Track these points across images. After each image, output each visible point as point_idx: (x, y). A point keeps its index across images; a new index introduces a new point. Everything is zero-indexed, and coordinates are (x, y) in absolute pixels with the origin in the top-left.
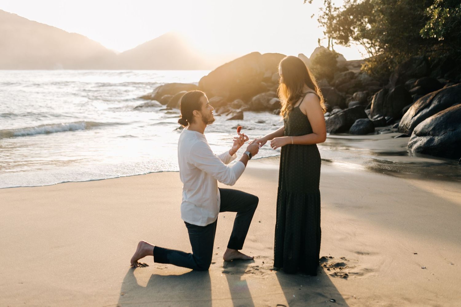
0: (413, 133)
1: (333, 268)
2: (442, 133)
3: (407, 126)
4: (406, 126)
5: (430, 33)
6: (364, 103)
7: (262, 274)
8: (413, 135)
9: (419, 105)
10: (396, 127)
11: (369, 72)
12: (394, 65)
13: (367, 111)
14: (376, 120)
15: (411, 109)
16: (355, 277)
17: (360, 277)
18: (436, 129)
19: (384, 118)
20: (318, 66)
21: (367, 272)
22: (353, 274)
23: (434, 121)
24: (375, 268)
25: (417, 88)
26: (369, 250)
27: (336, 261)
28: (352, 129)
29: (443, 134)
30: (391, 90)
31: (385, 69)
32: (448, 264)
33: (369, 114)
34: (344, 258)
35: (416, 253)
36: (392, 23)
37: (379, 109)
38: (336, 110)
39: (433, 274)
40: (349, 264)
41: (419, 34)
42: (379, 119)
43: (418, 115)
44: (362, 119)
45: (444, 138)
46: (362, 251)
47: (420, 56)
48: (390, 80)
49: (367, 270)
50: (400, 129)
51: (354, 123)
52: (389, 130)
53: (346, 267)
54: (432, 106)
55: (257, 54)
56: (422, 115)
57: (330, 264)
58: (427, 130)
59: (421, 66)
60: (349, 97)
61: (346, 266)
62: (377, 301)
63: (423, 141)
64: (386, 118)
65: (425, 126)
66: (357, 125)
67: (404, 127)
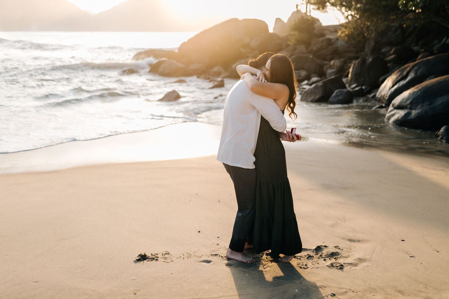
0: (391, 105)
1: (328, 258)
2: (419, 106)
3: (385, 97)
4: (383, 97)
5: (409, 5)
6: (342, 71)
7: (264, 267)
8: (391, 108)
9: (397, 77)
10: (374, 97)
11: (346, 38)
12: (370, 32)
13: (344, 80)
14: (354, 90)
15: (388, 80)
16: (350, 268)
17: (355, 268)
18: (414, 102)
19: (362, 88)
20: (296, 33)
21: (360, 262)
22: (348, 265)
23: (412, 95)
24: (368, 257)
25: (393, 56)
26: (360, 236)
27: (330, 250)
28: (331, 99)
29: (421, 108)
30: (369, 60)
31: (362, 36)
32: (434, 251)
33: (347, 83)
34: (337, 246)
35: (403, 240)
37: (357, 78)
38: (314, 79)
39: (421, 263)
40: (343, 253)
41: (398, 5)
42: (357, 89)
43: (396, 87)
44: (341, 90)
45: (421, 112)
46: (354, 238)
47: (396, 24)
48: (366, 47)
49: (361, 260)
50: (377, 100)
51: (333, 93)
53: (340, 257)
54: (409, 78)
55: (236, 20)
56: (399, 86)
57: (326, 253)
58: (404, 104)
59: (396, 33)
60: (326, 64)
61: (341, 255)
62: (373, 294)
63: (400, 115)
64: (363, 87)
65: (403, 99)
66: (336, 96)
67: (381, 98)
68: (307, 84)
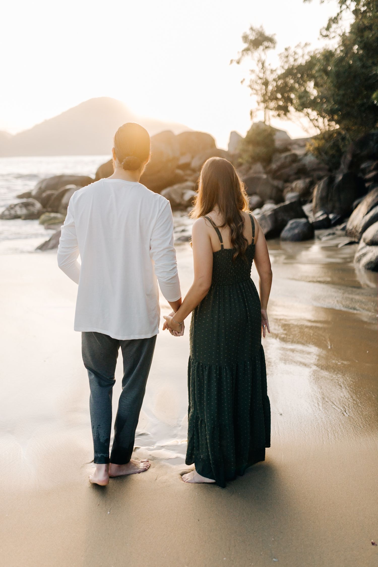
0: (362, 241)
3: (357, 229)
4: (355, 228)
6: (306, 195)
8: (362, 244)
10: (344, 229)
11: (316, 152)
13: (306, 208)
14: (319, 219)
15: (362, 205)
20: (251, 148)
25: (374, 173)
28: (285, 233)
31: (336, 149)
33: (310, 211)
36: (339, 86)
37: (323, 203)
38: (268, 206)
42: (321, 218)
43: (371, 213)
44: (298, 220)
48: (342, 163)
51: (286, 225)
52: (334, 234)
56: (375, 213)
63: (374, 254)
64: (331, 216)
66: (292, 229)
67: (353, 230)
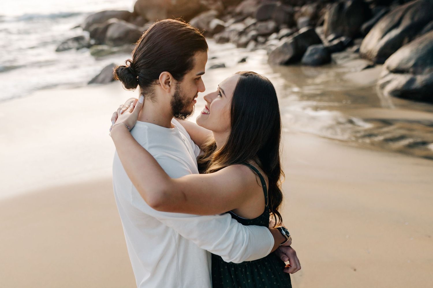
0: (384, 68)
2: (427, 70)
4: (370, 52)
8: (385, 71)
10: (357, 51)
13: (319, 30)
14: (333, 44)
15: (375, 29)
18: (419, 64)
19: (341, 41)
23: (415, 53)
28: (305, 59)
30: (347, 3)
33: (323, 33)
38: (284, 31)
43: (386, 38)
44: (316, 46)
51: (306, 51)
54: (403, 26)
58: (404, 66)
60: (297, 12)
63: (400, 82)
64: (343, 39)
65: (402, 60)
66: (311, 55)
67: (368, 53)
68: (276, 38)
